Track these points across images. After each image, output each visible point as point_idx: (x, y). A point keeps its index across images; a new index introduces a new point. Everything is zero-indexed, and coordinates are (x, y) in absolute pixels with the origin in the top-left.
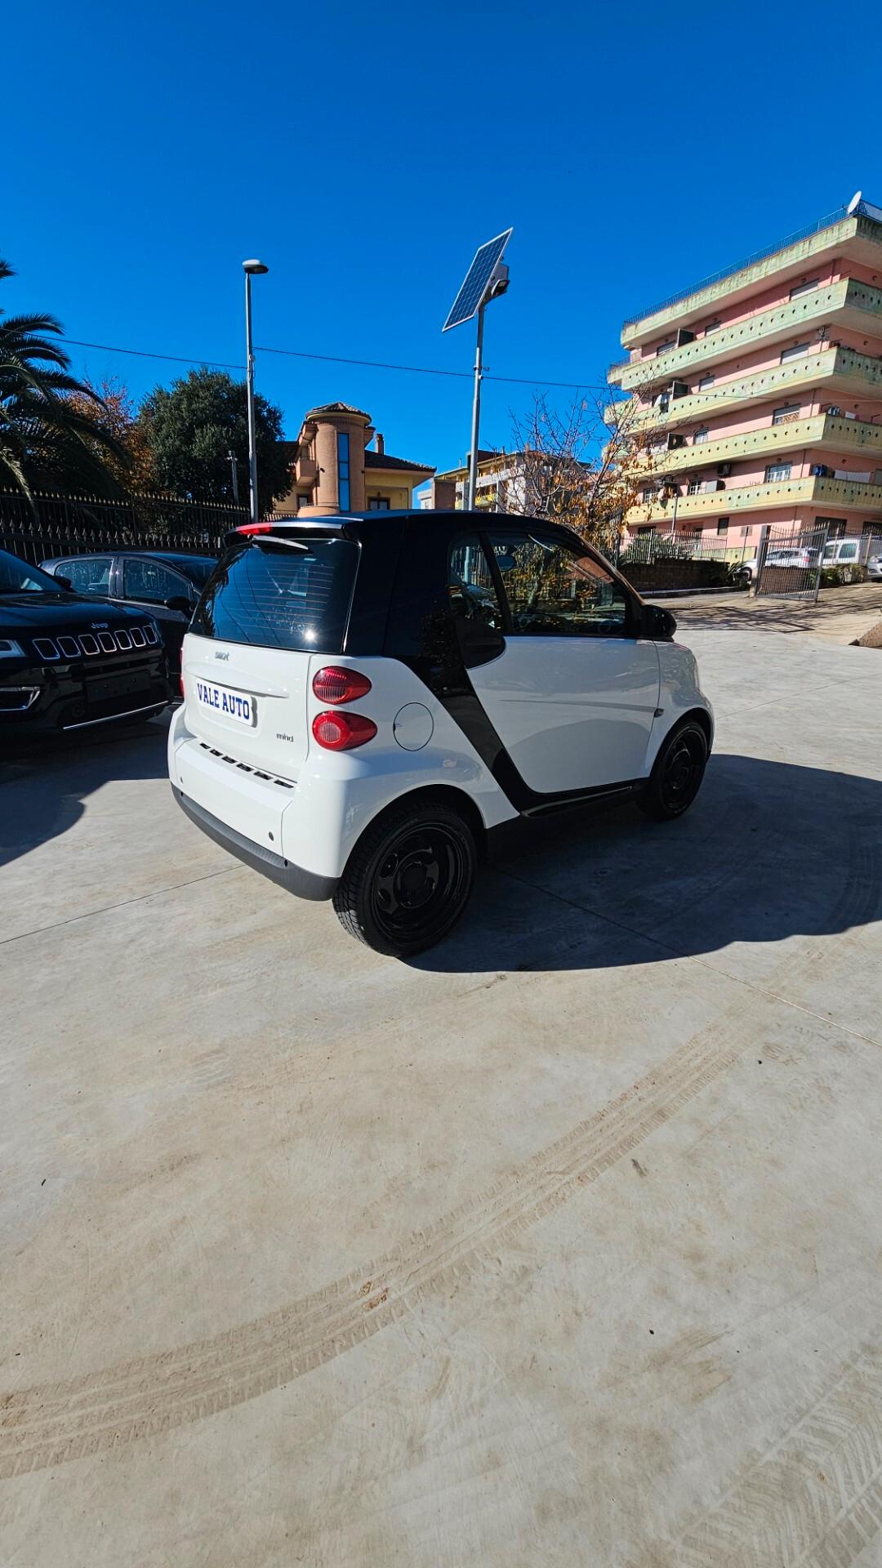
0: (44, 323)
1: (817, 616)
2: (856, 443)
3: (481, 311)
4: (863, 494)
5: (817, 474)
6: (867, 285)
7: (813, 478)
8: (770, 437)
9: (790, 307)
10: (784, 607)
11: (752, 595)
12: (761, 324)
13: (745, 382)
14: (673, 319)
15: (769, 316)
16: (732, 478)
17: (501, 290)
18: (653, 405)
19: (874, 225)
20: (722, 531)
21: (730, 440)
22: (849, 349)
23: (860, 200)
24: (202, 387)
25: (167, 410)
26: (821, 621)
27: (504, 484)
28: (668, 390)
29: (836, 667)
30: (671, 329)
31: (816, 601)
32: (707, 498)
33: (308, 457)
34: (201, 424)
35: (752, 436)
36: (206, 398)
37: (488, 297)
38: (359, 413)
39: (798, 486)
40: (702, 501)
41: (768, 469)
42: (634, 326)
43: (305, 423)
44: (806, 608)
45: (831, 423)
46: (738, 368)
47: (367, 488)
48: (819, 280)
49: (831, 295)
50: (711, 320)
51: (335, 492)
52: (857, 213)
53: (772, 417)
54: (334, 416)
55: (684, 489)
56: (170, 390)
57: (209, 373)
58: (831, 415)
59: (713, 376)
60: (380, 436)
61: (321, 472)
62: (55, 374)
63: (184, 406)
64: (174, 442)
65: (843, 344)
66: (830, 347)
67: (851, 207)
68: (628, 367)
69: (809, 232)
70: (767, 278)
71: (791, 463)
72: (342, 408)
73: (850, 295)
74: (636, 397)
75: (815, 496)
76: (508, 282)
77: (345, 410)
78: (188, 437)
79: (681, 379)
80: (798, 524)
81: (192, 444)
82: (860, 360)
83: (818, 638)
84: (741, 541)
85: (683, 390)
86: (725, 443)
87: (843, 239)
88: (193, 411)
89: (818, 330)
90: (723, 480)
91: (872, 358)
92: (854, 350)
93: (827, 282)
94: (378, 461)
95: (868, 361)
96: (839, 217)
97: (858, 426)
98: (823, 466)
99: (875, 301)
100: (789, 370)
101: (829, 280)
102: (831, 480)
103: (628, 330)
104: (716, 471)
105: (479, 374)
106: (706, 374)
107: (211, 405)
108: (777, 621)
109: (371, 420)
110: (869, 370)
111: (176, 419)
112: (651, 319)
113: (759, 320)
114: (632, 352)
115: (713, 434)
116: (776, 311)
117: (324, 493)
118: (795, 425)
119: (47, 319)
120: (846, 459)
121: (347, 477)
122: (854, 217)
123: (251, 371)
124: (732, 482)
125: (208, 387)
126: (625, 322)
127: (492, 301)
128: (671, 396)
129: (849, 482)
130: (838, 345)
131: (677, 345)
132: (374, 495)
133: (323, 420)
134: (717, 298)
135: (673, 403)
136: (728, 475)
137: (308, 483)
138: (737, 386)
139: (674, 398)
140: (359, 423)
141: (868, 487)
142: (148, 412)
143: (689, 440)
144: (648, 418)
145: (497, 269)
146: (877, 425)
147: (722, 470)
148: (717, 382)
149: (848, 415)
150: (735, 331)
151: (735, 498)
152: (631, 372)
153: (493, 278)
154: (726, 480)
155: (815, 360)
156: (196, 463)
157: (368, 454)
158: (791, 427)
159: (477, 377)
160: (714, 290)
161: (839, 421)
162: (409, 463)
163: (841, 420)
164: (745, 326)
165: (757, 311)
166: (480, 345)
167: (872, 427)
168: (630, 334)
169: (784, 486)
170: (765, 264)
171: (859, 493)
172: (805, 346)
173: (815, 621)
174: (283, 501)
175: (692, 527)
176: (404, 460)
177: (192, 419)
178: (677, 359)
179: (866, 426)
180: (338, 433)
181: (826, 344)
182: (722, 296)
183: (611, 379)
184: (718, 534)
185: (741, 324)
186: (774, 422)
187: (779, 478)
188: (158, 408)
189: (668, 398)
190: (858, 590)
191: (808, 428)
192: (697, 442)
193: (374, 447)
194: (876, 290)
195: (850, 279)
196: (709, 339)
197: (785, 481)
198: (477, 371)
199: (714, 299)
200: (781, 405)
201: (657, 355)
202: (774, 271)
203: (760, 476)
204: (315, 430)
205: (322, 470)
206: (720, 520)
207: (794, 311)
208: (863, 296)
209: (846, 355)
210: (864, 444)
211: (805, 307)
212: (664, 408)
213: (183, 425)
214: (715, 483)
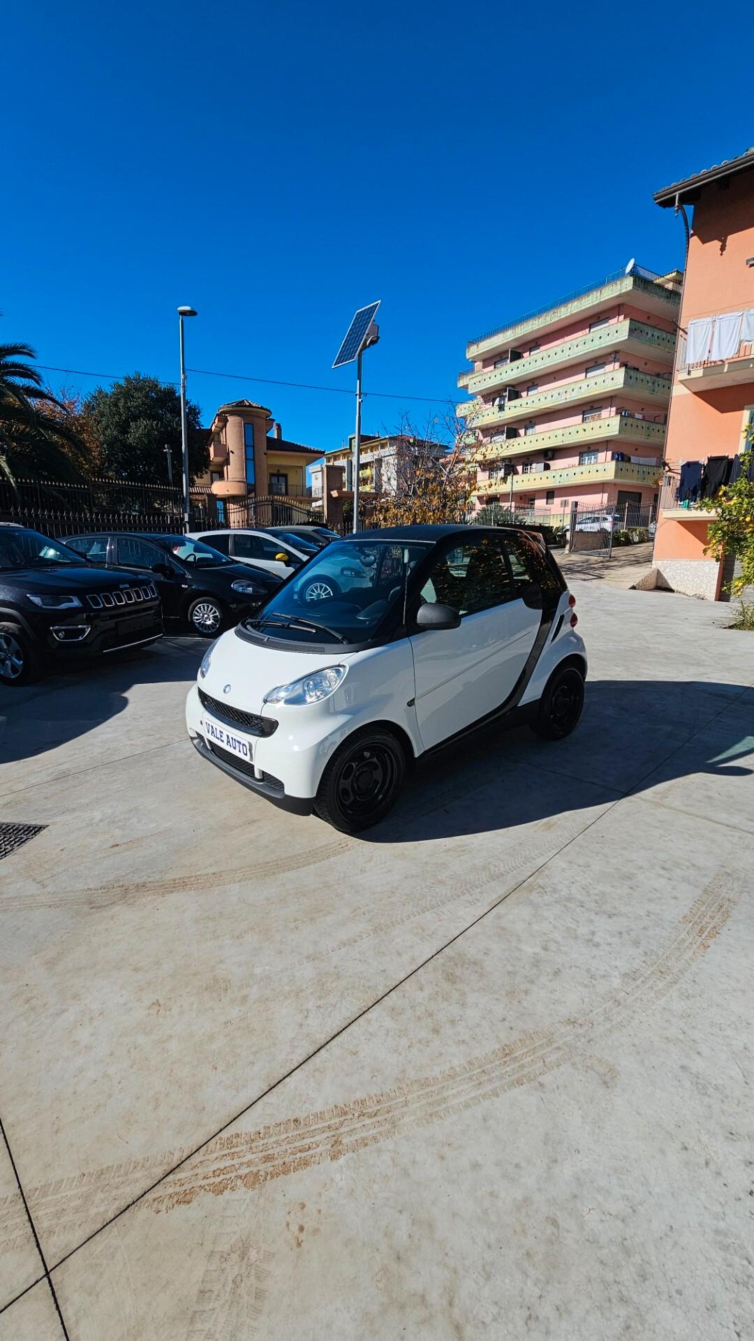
0: (21, 350)
1: (607, 568)
2: (643, 437)
3: (360, 355)
4: (652, 474)
5: (617, 460)
6: (643, 324)
7: (614, 462)
8: (581, 431)
9: (590, 336)
10: (587, 561)
11: (567, 552)
12: (570, 349)
13: (561, 390)
14: (505, 341)
15: (575, 342)
16: (555, 461)
17: (373, 342)
18: (493, 405)
19: (645, 282)
20: (550, 501)
21: (552, 433)
22: (634, 368)
23: (634, 264)
24: (136, 389)
25: (107, 407)
26: (612, 572)
27: (379, 461)
28: (504, 394)
29: (613, 604)
30: (504, 349)
31: (610, 557)
32: (537, 476)
33: (220, 442)
34: (135, 418)
35: (568, 430)
36: (139, 398)
37: (365, 347)
38: (262, 408)
39: (603, 468)
40: (532, 479)
41: (581, 455)
42: (476, 346)
43: (217, 415)
44: (602, 562)
45: (624, 422)
46: (555, 380)
47: (269, 466)
48: (608, 318)
49: (617, 331)
50: (533, 343)
51: (243, 469)
52: (632, 273)
53: (581, 416)
54: (241, 409)
55: (520, 468)
56: (108, 390)
57: (141, 378)
58: (625, 416)
59: (537, 385)
60: (279, 427)
61: (231, 453)
62: (28, 387)
63: (121, 404)
64: (113, 432)
65: (629, 365)
66: (620, 367)
67: (628, 269)
68: (474, 376)
69: (600, 285)
70: (572, 315)
71: (598, 451)
72: (248, 404)
73: (631, 331)
74: (479, 399)
75: (616, 476)
76: (378, 338)
77: (250, 406)
78: (124, 428)
79: (513, 386)
80: (606, 496)
81: (127, 434)
82: (641, 376)
83: (608, 584)
84: (561, 510)
85: (515, 395)
86: (548, 435)
87: (624, 291)
88: (128, 408)
89: (610, 354)
90: (548, 462)
91: (651, 375)
92: (637, 369)
93: (614, 320)
94: (277, 445)
95: (648, 378)
96: (620, 276)
97: (644, 424)
98: (621, 453)
99: (650, 335)
100: (592, 382)
101: (616, 319)
102: (627, 464)
103: (471, 348)
104: (542, 456)
105: (360, 398)
106: (532, 383)
107: (143, 403)
108: (579, 572)
109: (271, 413)
110: (650, 384)
111: (114, 414)
112: (488, 341)
113: (568, 345)
114: (476, 364)
115: (539, 428)
116: (579, 339)
117: (234, 470)
118: (598, 423)
119: (24, 347)
120: (637, 448)
121: (252, 458)
122: (631, 276)
123: (184, 387)
124: (556, 464)
125: (140, 389)
126: (469, 342)
127: (367, 349)
128: (507, 399)
129: (641, 465)
130: (626, 365)
131: (509, 361)
132: (275, 471)
133: (232, 413)
134: (537, 328)
135: (508, 404)
136: (553, 459)
137: (220, 462)
138: (555, 393)
139: (509, 400)
140: (262, 416)
141: (655, 468)
142: (89, 408)
143: (522, 432)
144: (491, 415)
145: (370, 328)
146: (658, 423)
147: (548, 455)
148: (540, 389)
149: (637, 416)
150: (551, 352)
151: (558, 476)
152: (475, 380)
153: (368, 334)
154: (551, 463)
155: (610, 376)
156: (130, 448)
157: (269, 439)
158: (596, 424)
159: (358, 400)
160: (534, 322)
161: (630, 421)
162: (303, 447)
163: (631, 419)
164: (558, 350)
165: (567, 339)
166: (359, 378)
167: (655, 425)
168: (473, 351)
169: (593, 468)
170: (570, 305)
171: (649, 473)
172: (604, 364)
173: (606, 572)
174: (202, 478)
175: (526, 499)
176: (299, 444)
177: (128, 414)
178: (509, 371)
179: (650, 424)
180: (245, 424)
181: (617, 364)
182: (541, 326)
183: (461, 384)
184: (547, 503)
185: (555, 348)
186: (584, 420)
187: (589, 461)
188: (98, 405)
189: (504, 400)
190: (640, 549)
191: (608, 425)
192: (528, 434)
193: (273, 434)
194: (649, 327)
195: (630, 319)
196: (532, 357)
197: (594, 464)
198: (358, 396)
199: (534, 329)
200: (588, 407)
201: (495, 367)
202: (576, 311)
203: (576, 460)
204: (226, 421)
205: (231, 452)
206: (548, 493)
207: (592, 340)
208: (641, 331)
209: (632, 373)
210: (650, 438)
211: (600, 338)
212: (501, 408)
213: (120, 419)
214: (543, 464)
